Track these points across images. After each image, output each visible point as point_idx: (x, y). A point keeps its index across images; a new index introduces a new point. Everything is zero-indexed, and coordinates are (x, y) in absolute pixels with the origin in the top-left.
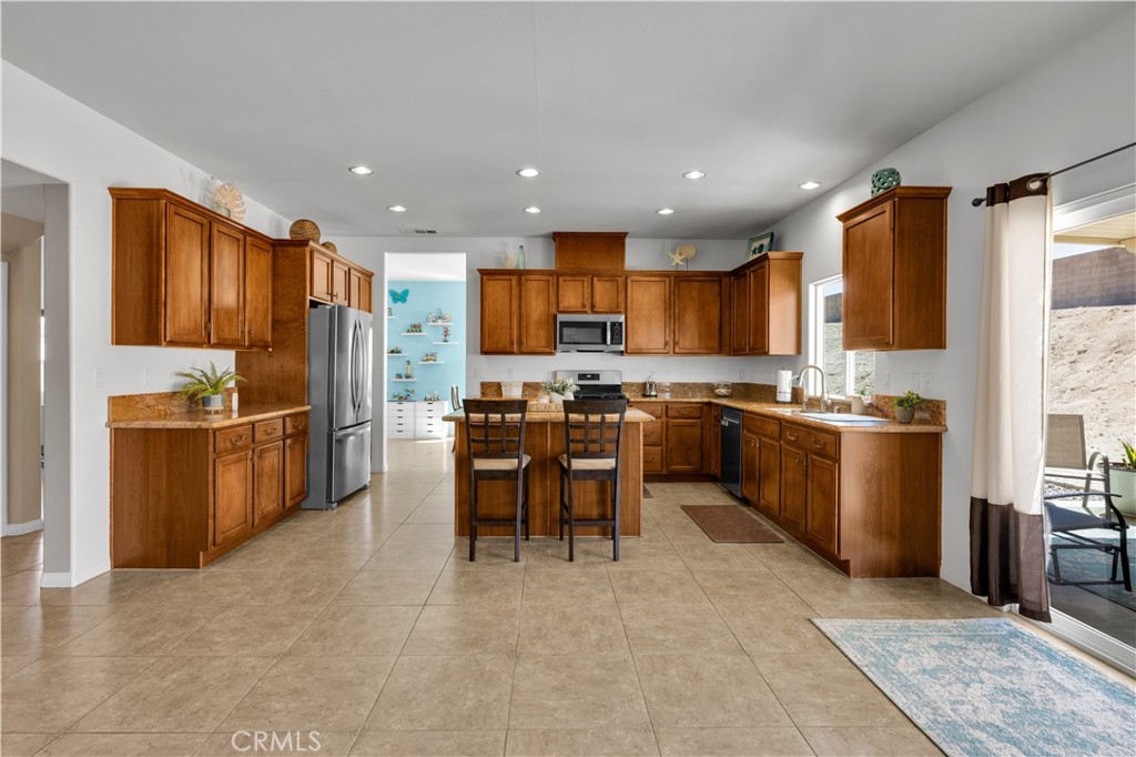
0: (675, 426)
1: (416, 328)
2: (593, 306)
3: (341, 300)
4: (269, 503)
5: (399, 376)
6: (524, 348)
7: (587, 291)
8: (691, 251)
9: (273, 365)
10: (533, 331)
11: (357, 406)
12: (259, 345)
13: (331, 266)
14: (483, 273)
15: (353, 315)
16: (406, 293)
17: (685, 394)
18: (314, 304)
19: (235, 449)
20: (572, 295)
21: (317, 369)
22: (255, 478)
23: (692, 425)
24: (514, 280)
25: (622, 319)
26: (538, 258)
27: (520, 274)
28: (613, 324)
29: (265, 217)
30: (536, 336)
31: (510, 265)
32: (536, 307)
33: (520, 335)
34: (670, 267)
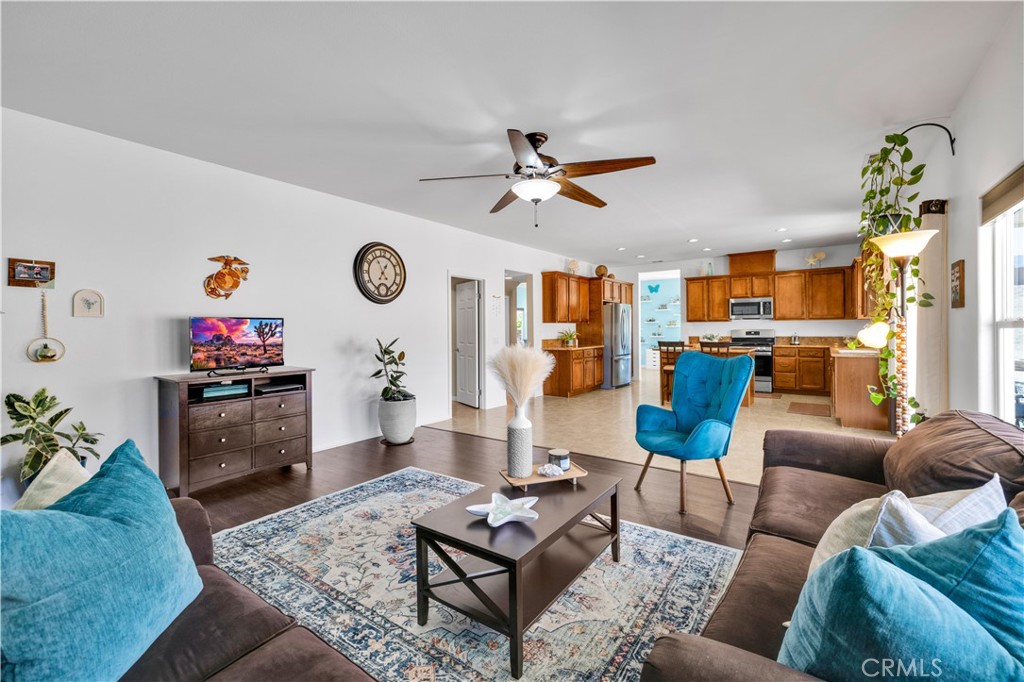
0: (804, 362)
1: (664, 307)
2: (752, 293)
3: (617, 300)
4: (589, 382)
5: (654, 334)
6: (711, 318)
7: (749, 285)
8: (822, 256)
9: (590, 329)
10: (716, 309)
11: (624, 347)
12: (585, 321)
13: (612, 286)
14: (688, 280)
15: (622, 307)
16: (658, 286)
17: (816, 343)
18: (605, 303)
19: (578, 358)
20: (739, 288)
21: (606, 330)
22: (584, 370)
23: (817, 362)
24: (705, 282)
25: (771, 299)
26: (721, 269)
27: (709, 279)
28: (765, 303)
29: (585, 269)
30: (718, 312)
31: (704, 274)
32: (717, 295)
33: (708, 311)
34: (807, 267)
